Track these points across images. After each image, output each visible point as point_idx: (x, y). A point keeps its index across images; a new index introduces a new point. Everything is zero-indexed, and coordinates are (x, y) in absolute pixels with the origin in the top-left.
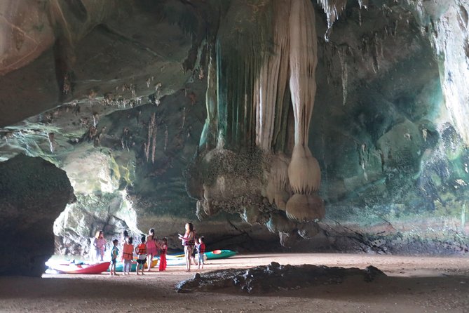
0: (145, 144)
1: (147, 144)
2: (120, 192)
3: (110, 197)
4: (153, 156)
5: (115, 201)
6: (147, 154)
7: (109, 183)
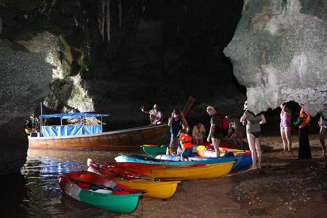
0: (99, 20)
1: (102, 21)
2: (72, 78)
3: (60, 84)
4: (109, 35)
5: (66, 87)
6: (102, 32)
7: (59, 68)
